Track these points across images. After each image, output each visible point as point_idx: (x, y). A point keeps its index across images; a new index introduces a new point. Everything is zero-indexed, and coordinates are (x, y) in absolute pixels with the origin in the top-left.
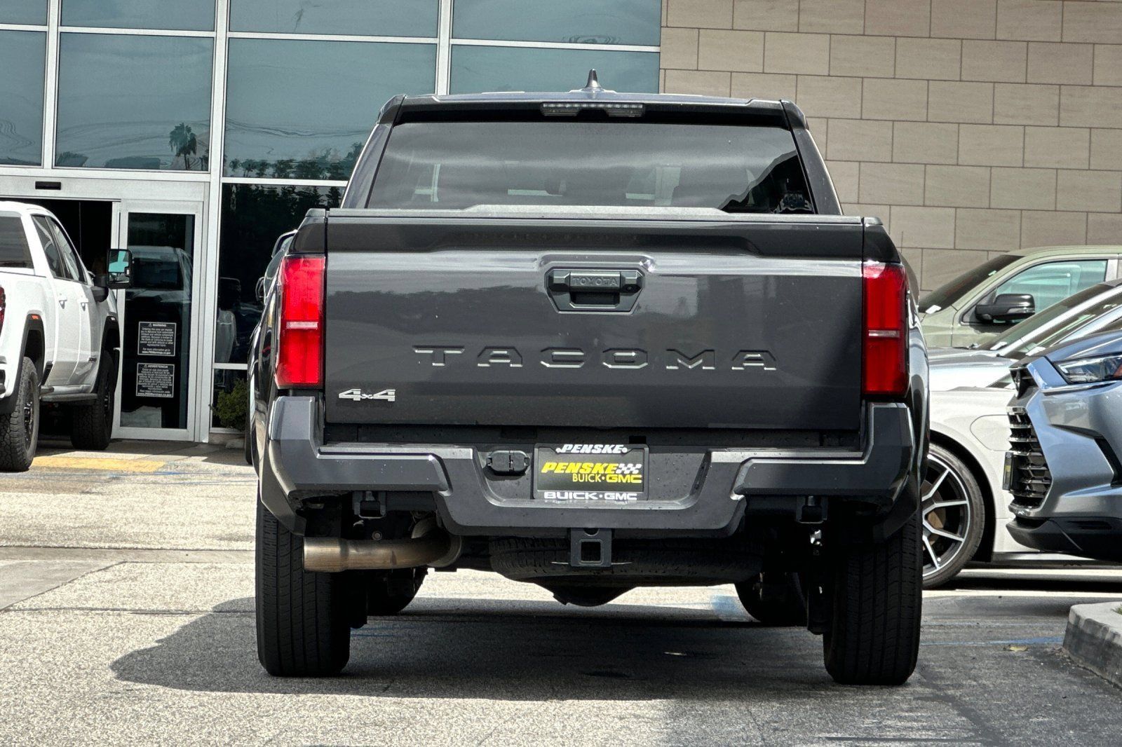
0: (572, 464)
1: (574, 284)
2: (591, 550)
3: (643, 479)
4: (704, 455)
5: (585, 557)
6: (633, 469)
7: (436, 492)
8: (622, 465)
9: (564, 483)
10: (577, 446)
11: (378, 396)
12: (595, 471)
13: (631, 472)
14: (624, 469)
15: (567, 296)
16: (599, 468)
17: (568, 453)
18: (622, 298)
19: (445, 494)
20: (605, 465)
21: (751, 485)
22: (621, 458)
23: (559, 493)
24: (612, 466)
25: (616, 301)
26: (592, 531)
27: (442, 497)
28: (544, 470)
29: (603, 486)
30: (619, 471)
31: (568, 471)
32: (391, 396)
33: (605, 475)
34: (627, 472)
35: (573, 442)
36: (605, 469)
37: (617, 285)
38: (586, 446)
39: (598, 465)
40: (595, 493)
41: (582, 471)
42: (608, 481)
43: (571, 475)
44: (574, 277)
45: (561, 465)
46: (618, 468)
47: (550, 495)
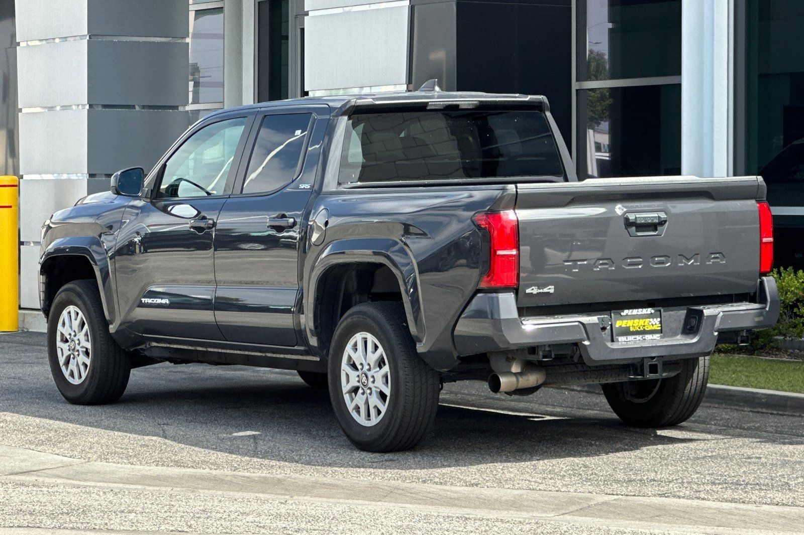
0: (629, 321)
1: (638, 222)
2: (653, 369)
3: (661, 327)
4: (686, 311)
5: (651, 372)
6: (656, 322)
7: (581, 343)
8: (651, 320)
9: (626, 332)
10: (631, 310)
11: (546, 290)
12: (640, 324)
13: (655, 323)
14: (653, 322)
15: (634, 228)
16: (642, 322)
17: (627, 315)
18: (659, 228)
19: (587, 343)
20: (644, 320)
21: (722, 327)
22: (651, 316)
23: (625, 337)
24: (647, 320)
25: (656, 230)
26: (653, 358)
27: (585, 345)
28: (617, 326)
29: (644, 332)
30: (650, 324)
31: (628, 326)
32: (551, 289)
33: (644, 326)
34: (654, 324)
35: (629, 308)
36: (644, 322)
37: (657, 221)
38: (634, 310)
39: (641, 320)
40: (641, 336)
41: (634, 325)
42: (646, 329)
43: (629, 327)
44: (639, 218)
45: (625, 322)
46: (650, 322)
47: (622, 339)
